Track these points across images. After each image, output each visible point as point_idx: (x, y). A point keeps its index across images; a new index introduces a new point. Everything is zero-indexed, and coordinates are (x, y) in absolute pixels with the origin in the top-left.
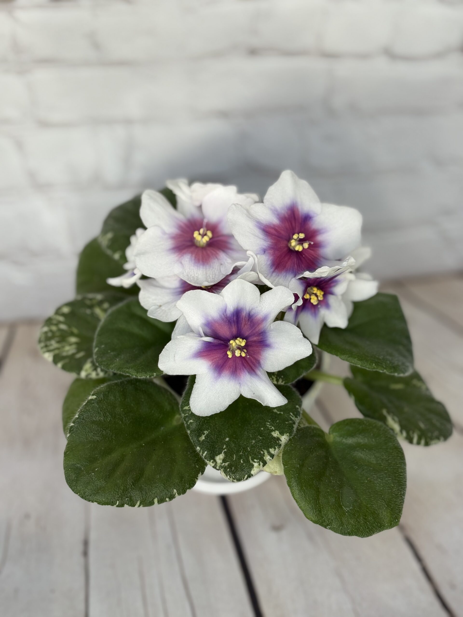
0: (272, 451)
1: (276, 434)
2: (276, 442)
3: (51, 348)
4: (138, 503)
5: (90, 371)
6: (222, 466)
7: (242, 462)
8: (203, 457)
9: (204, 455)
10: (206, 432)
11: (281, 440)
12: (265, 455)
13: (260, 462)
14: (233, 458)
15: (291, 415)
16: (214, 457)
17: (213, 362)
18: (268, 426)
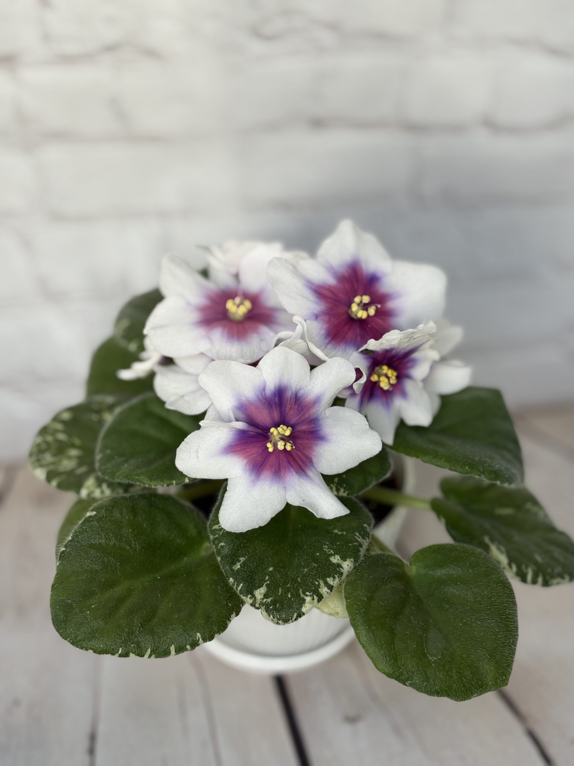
0: (330, 581)
1: (335, 559)
2: (336, 570)
3: (45, 462)
4: (149, 651)
5: (92, 488)
6: (263, 603)
7: (289, 596)
8: (238, 592)
9: (239, 588)
10: (242, 559)
11: (342, 567)
12: (320, 586)
13: (314, 595)
14: (279, 592)
15: (357, 536)
16: (253, 591)
17: (249, 461)
18: (325, 549)
